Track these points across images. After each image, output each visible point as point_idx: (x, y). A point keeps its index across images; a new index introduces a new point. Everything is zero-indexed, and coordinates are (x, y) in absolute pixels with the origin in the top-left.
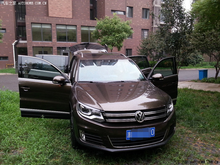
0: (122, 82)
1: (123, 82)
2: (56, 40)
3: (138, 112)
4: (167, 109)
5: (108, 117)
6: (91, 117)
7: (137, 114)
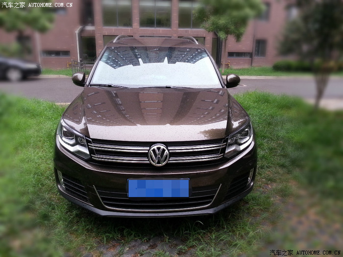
0: (167, 87)
1: (170, 87)
3: (155, 147)
4: (226, 145)
5: (96, 150)
6: (72, 149)
7: (152, 149)
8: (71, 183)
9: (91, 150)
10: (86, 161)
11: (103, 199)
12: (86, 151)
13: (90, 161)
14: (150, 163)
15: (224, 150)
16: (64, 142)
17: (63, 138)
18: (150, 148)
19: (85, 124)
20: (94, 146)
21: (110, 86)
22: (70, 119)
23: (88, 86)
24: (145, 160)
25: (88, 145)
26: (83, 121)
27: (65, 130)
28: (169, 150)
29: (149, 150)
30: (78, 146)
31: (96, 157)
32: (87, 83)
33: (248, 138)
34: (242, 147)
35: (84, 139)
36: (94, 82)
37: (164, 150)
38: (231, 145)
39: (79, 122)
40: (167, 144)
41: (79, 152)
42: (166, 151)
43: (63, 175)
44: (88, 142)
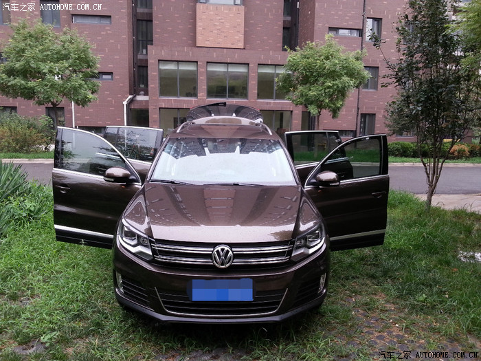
0: (234, 184)
1: (237, 185)
2: (206, 95)
3: (219, 248)
4: (293, 247)
5: (159, 251)
6: (134, 250)
7: (216, 250)
8: (131, 286)
9: (154, 251)
10: (149, 262)
11: (165, 303)
12: (150, 253)
13: (152, 262)
14: (214, 265)
15: (290, 253)
16: (126, 243)
17: (124, 239)
18: (214, 249)
19: (148, 223)
20: (157, 246)
21: (173, 182)
22: (132, 220)
23: (148, 182)
24: (208, 262)
25: (151, 246)
26: (147, 220)
27: (126, 229)
28: (233, 252)
29: (212, 251)
30: (139, 247)
31: (159, 258)
32: (148, 179)
33: (319, 240)
34: (311, 251)
35: (149, 240)
36: (155, 177)
37: (228, 252)
38: (299, 248)
39: (142, 222)
40: (232, 245)
41: (141, 253)
42: (230, 253)
43: (122, 278)
44: (151, 242)
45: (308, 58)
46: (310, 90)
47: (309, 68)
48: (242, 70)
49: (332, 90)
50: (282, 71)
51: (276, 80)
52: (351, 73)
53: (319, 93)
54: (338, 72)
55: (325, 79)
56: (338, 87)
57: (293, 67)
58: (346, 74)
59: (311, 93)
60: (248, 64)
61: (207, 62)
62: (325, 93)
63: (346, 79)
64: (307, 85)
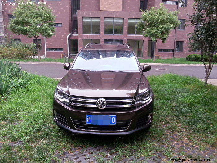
0: (110, 71)
1: (112, 71)
2: (104, 33)
3: (100, 100)
4: (135, 100)
8: (60, 116)
9: (70, 100)
10: (68, 106)
11: (75, 124)
12: (68, 101)
14: (97, 108)
15: (133, 103)
16: (58, 97)
17: (58, 95)
18: (98, 100)
19: (68, 89)
20: (72, 99)
21: (82, 70)
22: (61, 86)
24: (95, 106)
25: (69, 98)
26: (68, 87)
27: (58, 91)
29: (97, 101)
30: (64, 99)
31: (73, 104)
32: (71, 69)
34: (144, 102)
35: (67, 95)
36: (74, 68)
37: (104, 101)
38: (138, 100)
39: (65, 87)
41: (65, 101)
42: (105, 102)
43: (57, 113)
44: (69, 96)
45: (151, 15)
46: (152, 30)
47: (151, 19)
48: (121, 21)
49: (162, 30)
50: (139, 21)
51: (136, 25)
52: (172, 22)
53: (156, 31)
54: (165, 21)
55: (159, 24)
56: (165, 28)
57: (145, 19)
58: (169, 22)
59: (152, 31)
60: (123, 18)
61: (105, 18)
62: (159, 31)
63: (169, 24)
64: (151, 28)
